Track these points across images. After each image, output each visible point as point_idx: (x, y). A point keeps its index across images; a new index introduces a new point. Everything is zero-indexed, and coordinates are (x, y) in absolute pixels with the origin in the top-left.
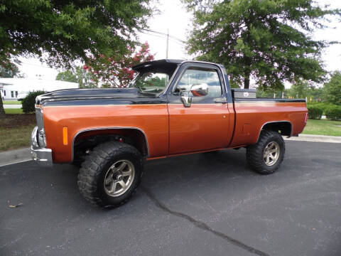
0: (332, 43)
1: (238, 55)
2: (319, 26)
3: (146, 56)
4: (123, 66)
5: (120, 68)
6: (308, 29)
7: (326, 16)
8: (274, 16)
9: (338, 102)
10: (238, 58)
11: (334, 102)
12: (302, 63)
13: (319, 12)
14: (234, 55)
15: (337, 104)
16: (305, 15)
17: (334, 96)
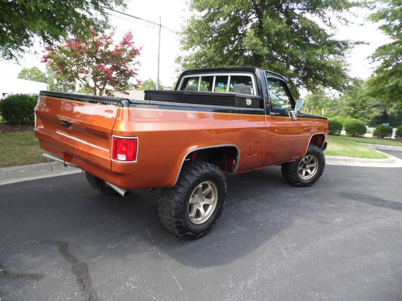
0: (357, 43)
1: (246, 54)
2: (344, 22)
3: (130, 49)
4: (98, 61)
5: (94, 64)
6: (330, 25)
7: (353, 9)
8: (291, 6)
9: (357, 115)
10: (246, 57)
11: (353, 115)
12: (324, 66)
13: (344, 4)
14: (241, 54)
15: (356, 118)
16: (327, 6)
17: (352, 108)
